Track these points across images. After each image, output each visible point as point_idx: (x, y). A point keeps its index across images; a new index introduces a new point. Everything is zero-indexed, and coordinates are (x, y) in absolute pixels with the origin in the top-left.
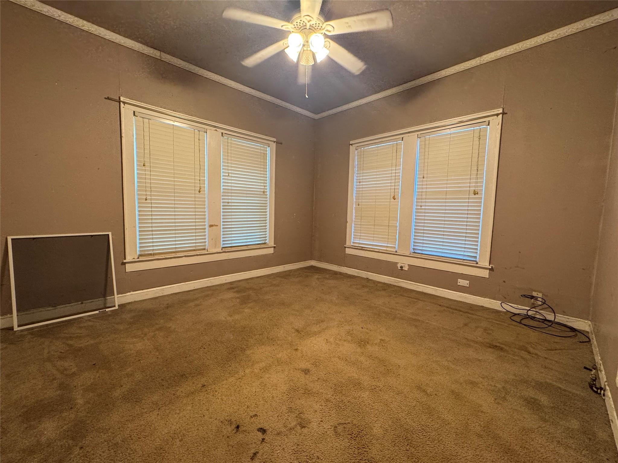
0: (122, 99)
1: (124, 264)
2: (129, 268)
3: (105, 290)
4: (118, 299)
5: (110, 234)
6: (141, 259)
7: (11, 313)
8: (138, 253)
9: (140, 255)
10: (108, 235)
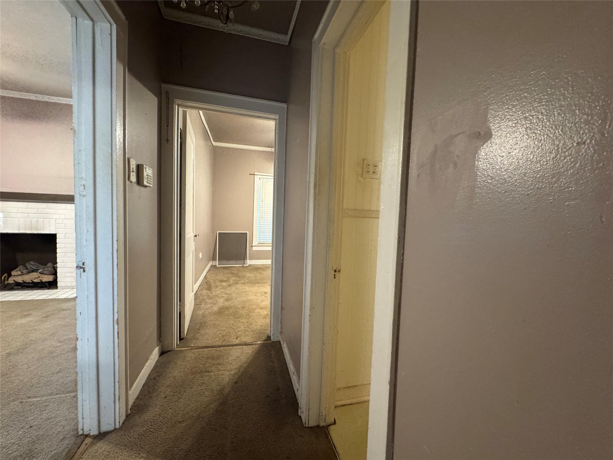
0: (256, 173)
1: (252, 246)
2: (254, 249)
4: (249, 262)
5: (248, 233)
6: (259, 245)
7: (216, 260)
8: (258, 242)
9: (259, 243)
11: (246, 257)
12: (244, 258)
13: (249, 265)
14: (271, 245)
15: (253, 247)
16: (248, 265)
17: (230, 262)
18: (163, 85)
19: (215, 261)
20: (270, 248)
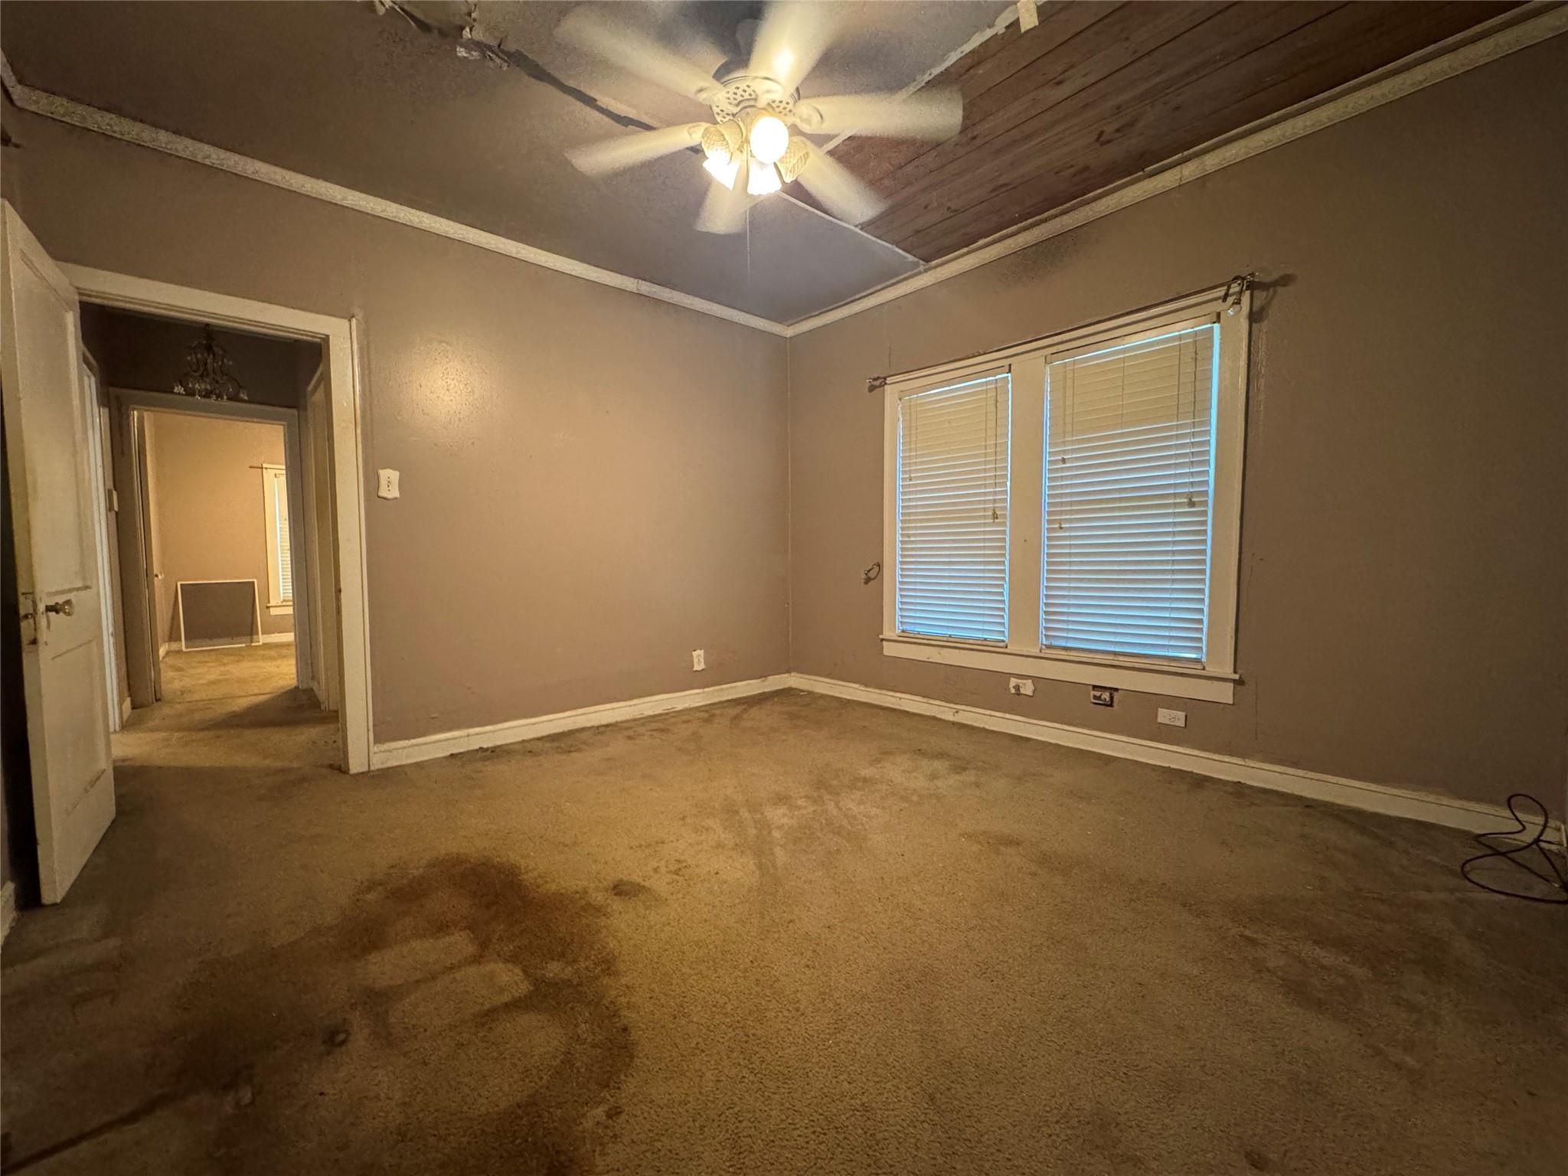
0: (264, 466)
1: (268, 607)
2: (273, 612)
3: (252, 629)
4: (262, 639)
5: (255, 581)
6: (284, 604)
7: (180, 640)
8: (282, 599)
9: (284, 601)
10: (253, 583)
11: (254, 629)
12: (251, 631)
13: (264, 644)
14: (291, 603)
15: (271, 609)
16: (261, 643)
17: (216, 641)
18: (111, 389)
19: (176, 641)
20: (290, 611)
